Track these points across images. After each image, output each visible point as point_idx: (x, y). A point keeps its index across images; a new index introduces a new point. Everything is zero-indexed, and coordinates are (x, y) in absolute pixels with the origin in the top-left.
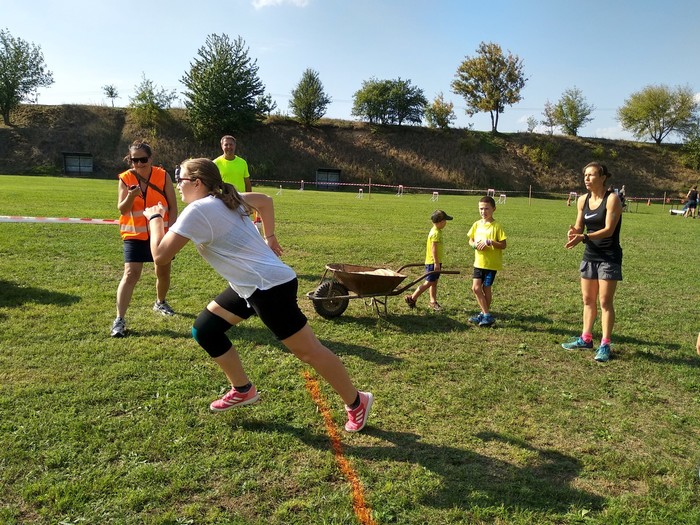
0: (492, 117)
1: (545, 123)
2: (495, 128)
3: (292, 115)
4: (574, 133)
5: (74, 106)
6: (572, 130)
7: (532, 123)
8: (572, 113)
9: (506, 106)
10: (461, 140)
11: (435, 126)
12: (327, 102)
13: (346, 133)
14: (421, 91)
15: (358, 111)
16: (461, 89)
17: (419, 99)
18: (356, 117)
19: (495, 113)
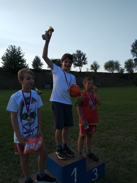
0: (80, 68)
4: (96, 71)
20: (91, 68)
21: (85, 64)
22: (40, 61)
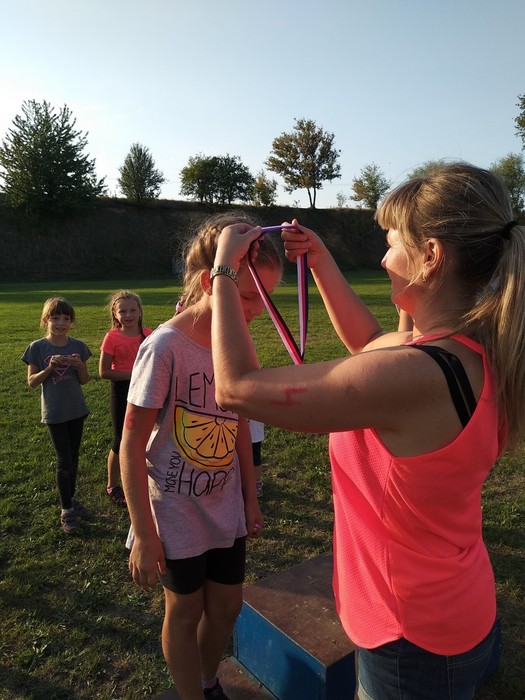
0: (310, 194)
2: (313, 206)
6: (373, 203)
7: (340, 198)
11: (259, 204)
12: (161, 181)
13: (181, 214)
14: (246, 168)
15: (187, 190)
16: (276, 166)
17: (245, 177)
18: (186, 197)
19: (312, 190)
20: (354, 194)
21: (330, 176)
22: (151, 165)
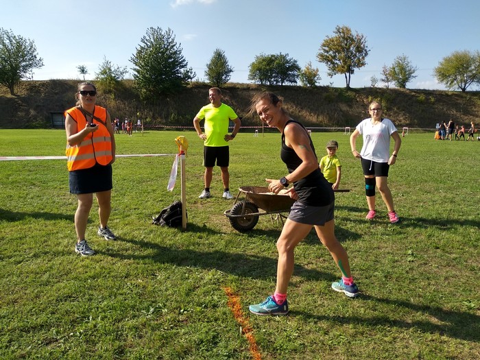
0: (346, 77)
1: (383, 80)
2: (348, 85)
3: (207, 81)
4: (404, 87)
5: (57, 80)
6: (403, 84)
7: (374, 80)
8: (402, 73)
9: (356, 69)
10: (325, 94)
11: (306, 85)
12: (231, 71)
13: (245, 92)
14: (296, 61)
15: (253, 77)
16: (324, 58)
17: (295, 67)
18: (251, 81)
19: (348, 74)
22: (225, 62)
